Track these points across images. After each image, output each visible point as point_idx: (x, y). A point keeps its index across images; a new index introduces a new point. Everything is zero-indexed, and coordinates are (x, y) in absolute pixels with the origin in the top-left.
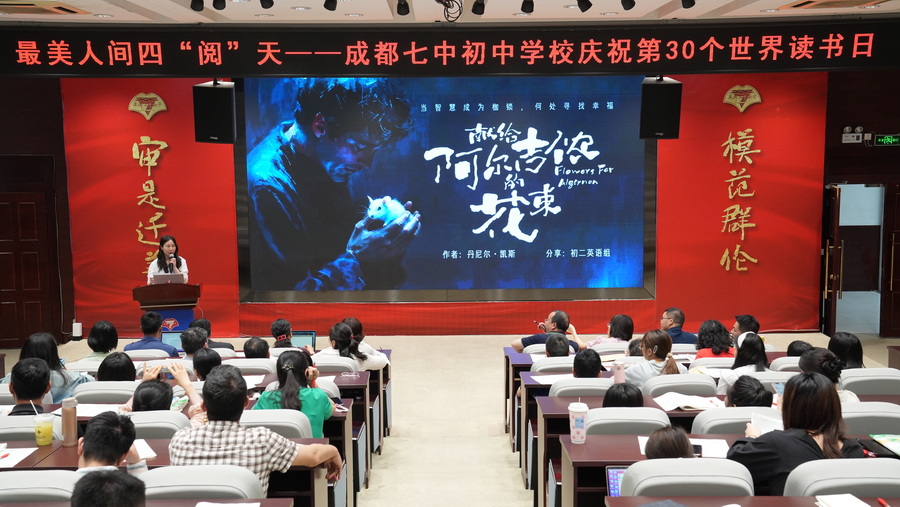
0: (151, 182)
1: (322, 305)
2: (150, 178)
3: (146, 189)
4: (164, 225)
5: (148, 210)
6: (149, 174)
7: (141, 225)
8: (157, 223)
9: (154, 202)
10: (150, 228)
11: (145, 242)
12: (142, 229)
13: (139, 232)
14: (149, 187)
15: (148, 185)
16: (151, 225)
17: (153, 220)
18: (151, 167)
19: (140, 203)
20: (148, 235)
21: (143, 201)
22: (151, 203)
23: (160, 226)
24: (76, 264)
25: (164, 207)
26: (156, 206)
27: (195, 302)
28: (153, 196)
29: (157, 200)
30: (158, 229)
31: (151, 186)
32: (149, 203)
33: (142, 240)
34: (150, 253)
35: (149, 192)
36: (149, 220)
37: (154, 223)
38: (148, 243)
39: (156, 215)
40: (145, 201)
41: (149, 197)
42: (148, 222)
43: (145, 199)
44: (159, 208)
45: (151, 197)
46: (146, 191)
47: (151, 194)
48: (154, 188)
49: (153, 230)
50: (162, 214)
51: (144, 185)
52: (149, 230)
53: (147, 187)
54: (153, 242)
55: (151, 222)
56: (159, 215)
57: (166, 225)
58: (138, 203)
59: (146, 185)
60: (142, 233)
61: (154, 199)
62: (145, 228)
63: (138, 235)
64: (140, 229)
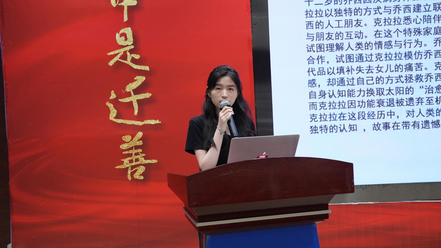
0: (128, 31)
2: (127, 25)
3: (120, 40)
4: (148, 95)
5: (124, 73)
6: (126, 19)
7: (113, 96)
8: (137, 91)
9: (134, 61)
10: (127, 100)
11: (119, 121)
12: (115, 102)
13: (110, 106)
14: (125, 38)
15: (124, 35)
16: (129, 95)
17: (130, 87)
18: (129, 7)
19: (111, 63)
20: (125, 110)
21: (116, 59)
22: (128, 62)
23: (142, 96)
24: (13, 159)
25: (147, 68)
26: (135, 66)
27: (325, 207)
28: (131, 51)
29: (137, 57)
30: (138, 101)
31: (128, 37)
32: (126, 62)
33: (115, 118)
34: (127, 138)
35: (126, 45)
36: (125, 88)
37: (132, 93)
38: (124, 123)
39: (136, 80)
40: (120, 60)
41: (125, 52)
42: (124, 91)
43: (119, 56)
44: (141, 70)
45: (128, 54)
46: (120, 44)
47: (128, 49)
48: (132, 40)
49: (131, 103)
50: (144, 78)
51: (118, 35)
52: (126, 103)
53: (123, 38)
54: (132, 122)
55: (128, 91)
56: (140, 80)
57: (150, 95)
58: (109, 62)
59: (121, 35)
60: (115, 107)
61: (133, 55)
62: (120, 100)
63: (108, 111)
64: (112, 101)
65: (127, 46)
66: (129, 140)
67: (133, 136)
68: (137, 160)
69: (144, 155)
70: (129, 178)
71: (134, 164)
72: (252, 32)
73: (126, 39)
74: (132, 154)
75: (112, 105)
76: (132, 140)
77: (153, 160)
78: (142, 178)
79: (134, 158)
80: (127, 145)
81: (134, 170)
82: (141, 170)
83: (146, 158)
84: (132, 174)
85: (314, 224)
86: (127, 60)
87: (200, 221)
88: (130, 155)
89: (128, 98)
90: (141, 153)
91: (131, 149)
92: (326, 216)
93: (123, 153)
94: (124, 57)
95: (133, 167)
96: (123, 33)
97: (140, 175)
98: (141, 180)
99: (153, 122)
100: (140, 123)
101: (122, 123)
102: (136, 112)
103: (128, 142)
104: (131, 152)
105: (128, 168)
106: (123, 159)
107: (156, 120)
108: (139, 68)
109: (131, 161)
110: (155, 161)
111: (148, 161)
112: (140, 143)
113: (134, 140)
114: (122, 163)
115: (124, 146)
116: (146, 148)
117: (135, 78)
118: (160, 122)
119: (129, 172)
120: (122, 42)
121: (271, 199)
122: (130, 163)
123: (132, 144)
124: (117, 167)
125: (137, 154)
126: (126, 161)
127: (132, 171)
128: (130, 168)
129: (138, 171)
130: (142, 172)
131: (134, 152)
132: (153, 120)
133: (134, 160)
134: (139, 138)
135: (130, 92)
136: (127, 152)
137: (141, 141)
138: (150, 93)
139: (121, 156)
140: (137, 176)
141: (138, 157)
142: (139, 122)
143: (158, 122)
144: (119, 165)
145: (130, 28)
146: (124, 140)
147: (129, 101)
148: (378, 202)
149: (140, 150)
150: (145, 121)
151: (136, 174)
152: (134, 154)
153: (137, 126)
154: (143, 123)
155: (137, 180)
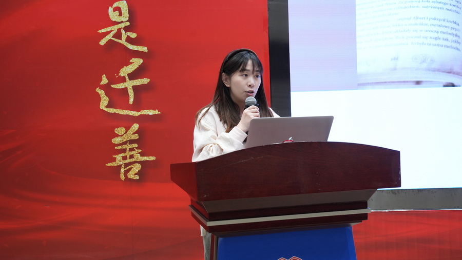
0: (124, 6)
1: (418, 214)
3: (113, 15)
4: (145, 81)
5: (118, 54)
7: (105, 81)
8: (132, 76)
9: (129, 40)
10: (120, 86)
11: (112, 111)
12: (106, 88)
13: (101, 92)
14: (119, 13)
15: (118, 9)
16: (123, 80)
17: (125, 71)
19: (103, 42)
20: (118, 98)
21: (109, 37)
22: (123, 41)
23: (138, 82)
25: (145, 49)
26: (131, 47)
28: (127, 29)
29: (133, 35)
30: (134, 88)
31: (123, 12)
32: (120, 41)
33: (107, 107)
34: (120, 131)
35: (120, 21)
36: (118, 72)
37: (127, 77)
38: (117, 113)
39: (132, 63)
40: (113, 39)
41: (119, 30)
42: (117, 75)
43: (112, 34)
44: (138, 51)
45: (123, 32)
46: (114, 20)
47: (122, 25)
48: (128, 15)
49: (126, 89)
50: (141, 61)
51: (110, 10)
52: (119, 89)
53: (117, 13)
54: (127, 111)
55: (122, 75)
56: (137, 62)
57: (149, 80)
58: (100, 41)
59: (115, 10)
60: (107, 94)
61: (129, 34)
62: (112, 86)
63: (99, 99)
64: (102, 87)
65: (122, 22)
66: (123, 133)
67: (127, 129)
68: (132, 157)
69: (140, 151)
70: (122, 177)
71: (128, 161)
72: (269, 9)
73: (121, 14)
74: (126, 149)
75: (103, 92)
76: (126, 133)
77: (150, 157)
78: (137, 177)
79: (128, 154)
80: (120, 139)
81: (128, 168)
82: (137, 168)
83: (142, 154)
84: (126, 172)
85: (350, 226)
86: (121, 40)
87: (210, 220)
88: (124, 151)
89: (122, 84)
90: (137, 148)
91: (125, 143)
92: (364, 217)
93: (116, 148)
94: (118, 35)
95: (126, 165)
96: (117, 7)
97: (135, 174)
98: (137, 180)
99: (151, 112)
100: (136, 114)
101: (115, 113)
102: (131, 100)
103: (122, 136)
104: (124, 147)
105: (121, 165)
106: (115, 155)
107: (155, 110)
108: (136, 49)
109: (125, 158)
110: (152, 158)
111: (145, 158)
112: (136, 137)
113: (128, 133)
114: (114, 160)
115: (116, 140)
116: (143, 142)
117: (131, 61)
118: (160, 113)
119: (122, 170)
120: (116, 17)
121: (300, 193)
122: (123, 159)
123: (126, 138)
124: (109, 165)
125: (132, 150)
126: (119, 157)
127: (126, 169)
128: (123, 166)
129: (132, 170)
130: (137, 171)
131: (128, 147)
132: (151, 110)
133: (128, 156)
134: (135, 131)
135: (124, 77)
136: (120, 147)
137: (137, 135)
138: (148, 78)
139: (113, 151)
140: (131, 175)
141: (133, 153)
142: (135, 112)
143: (157, 112)
144: (111, 162)
145: (125, 2)
146: (117, 132)
147: (123, 87)
148: (412, 210)
149: (136, 145)
150: (142, 111)
151: (130, 173)
152: (128, 149)
153: (132, 117)
154: (139, 113)
155: (131, 180)
